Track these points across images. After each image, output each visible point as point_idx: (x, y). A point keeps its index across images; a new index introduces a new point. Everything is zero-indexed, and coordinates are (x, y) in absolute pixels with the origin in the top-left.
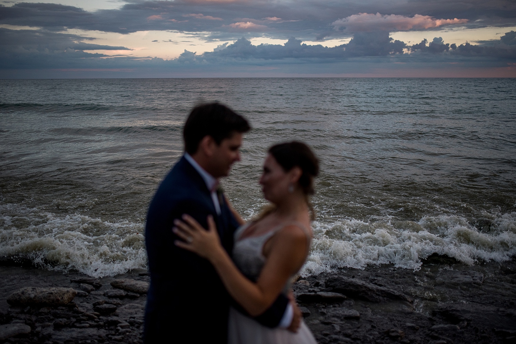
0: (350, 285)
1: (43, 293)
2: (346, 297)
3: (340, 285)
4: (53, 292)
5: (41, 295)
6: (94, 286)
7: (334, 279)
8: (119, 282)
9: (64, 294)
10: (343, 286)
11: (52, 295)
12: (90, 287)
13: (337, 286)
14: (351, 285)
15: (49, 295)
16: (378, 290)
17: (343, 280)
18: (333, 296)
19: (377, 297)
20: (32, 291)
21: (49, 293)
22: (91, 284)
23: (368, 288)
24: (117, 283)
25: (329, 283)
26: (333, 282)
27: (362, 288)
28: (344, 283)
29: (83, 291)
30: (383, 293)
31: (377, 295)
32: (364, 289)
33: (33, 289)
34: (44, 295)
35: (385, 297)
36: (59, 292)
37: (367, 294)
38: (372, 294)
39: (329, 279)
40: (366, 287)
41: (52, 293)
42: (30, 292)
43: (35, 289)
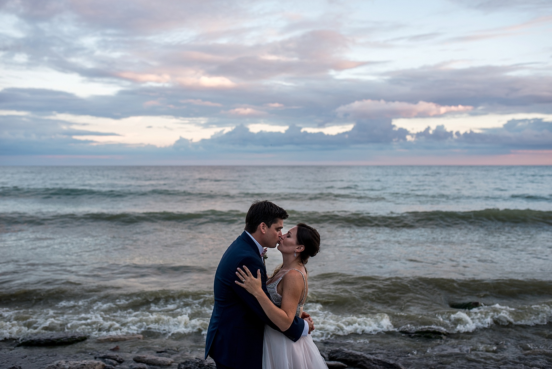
0: (349, 355)
1: (76, 365)
2: (346, 366)
3: (342, 356)
4: (85, 363)
5: (74, 366)
6: (118, 361)
7: (336, 351)
8: (141, 357)
9: (95, 365)
10: (344, 356)
11: (84, 366)
12: (115, 362)
13: (338, 356)
14: (351, 355)
15: (82, 366)
16: (375, 360)
17: (344, 352)
18: (335, 364)
19: (374, 365)
20: (65, 363)
21: (82, 365)
22: (115, 359)
23: (366, 358)
24: (139, 358)
25: (331, 355)
26: (335, 353)
27: (360, 357)
28: (344, 354)
29: (109, 365)
30: (379, 362)
31: (374, 363)
32: (362, 359)
33: (66, 361)
34: (77, 366)
35: (381, 365)
36: (91, 363)
37: (365, 363)
38: (369, 363)
39: (331, 351)
40: (364, 357)
41: (84, 365)
42: (64, 364)
43: (68, 362)
